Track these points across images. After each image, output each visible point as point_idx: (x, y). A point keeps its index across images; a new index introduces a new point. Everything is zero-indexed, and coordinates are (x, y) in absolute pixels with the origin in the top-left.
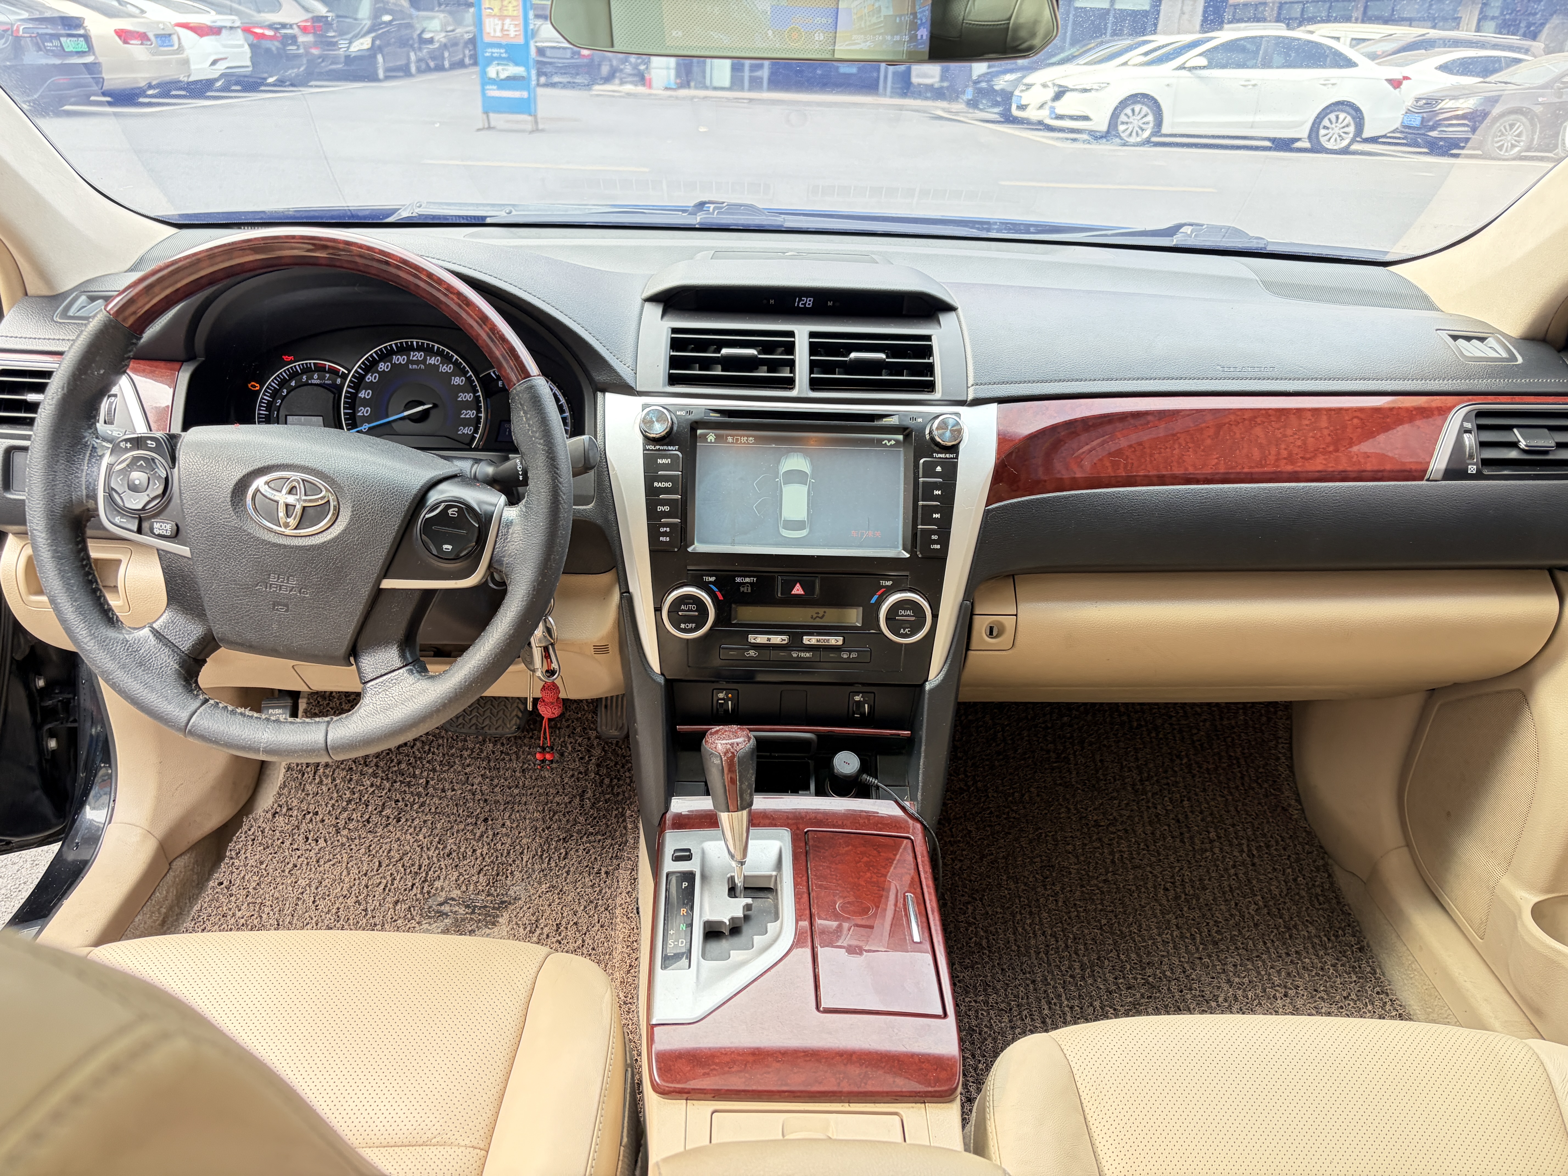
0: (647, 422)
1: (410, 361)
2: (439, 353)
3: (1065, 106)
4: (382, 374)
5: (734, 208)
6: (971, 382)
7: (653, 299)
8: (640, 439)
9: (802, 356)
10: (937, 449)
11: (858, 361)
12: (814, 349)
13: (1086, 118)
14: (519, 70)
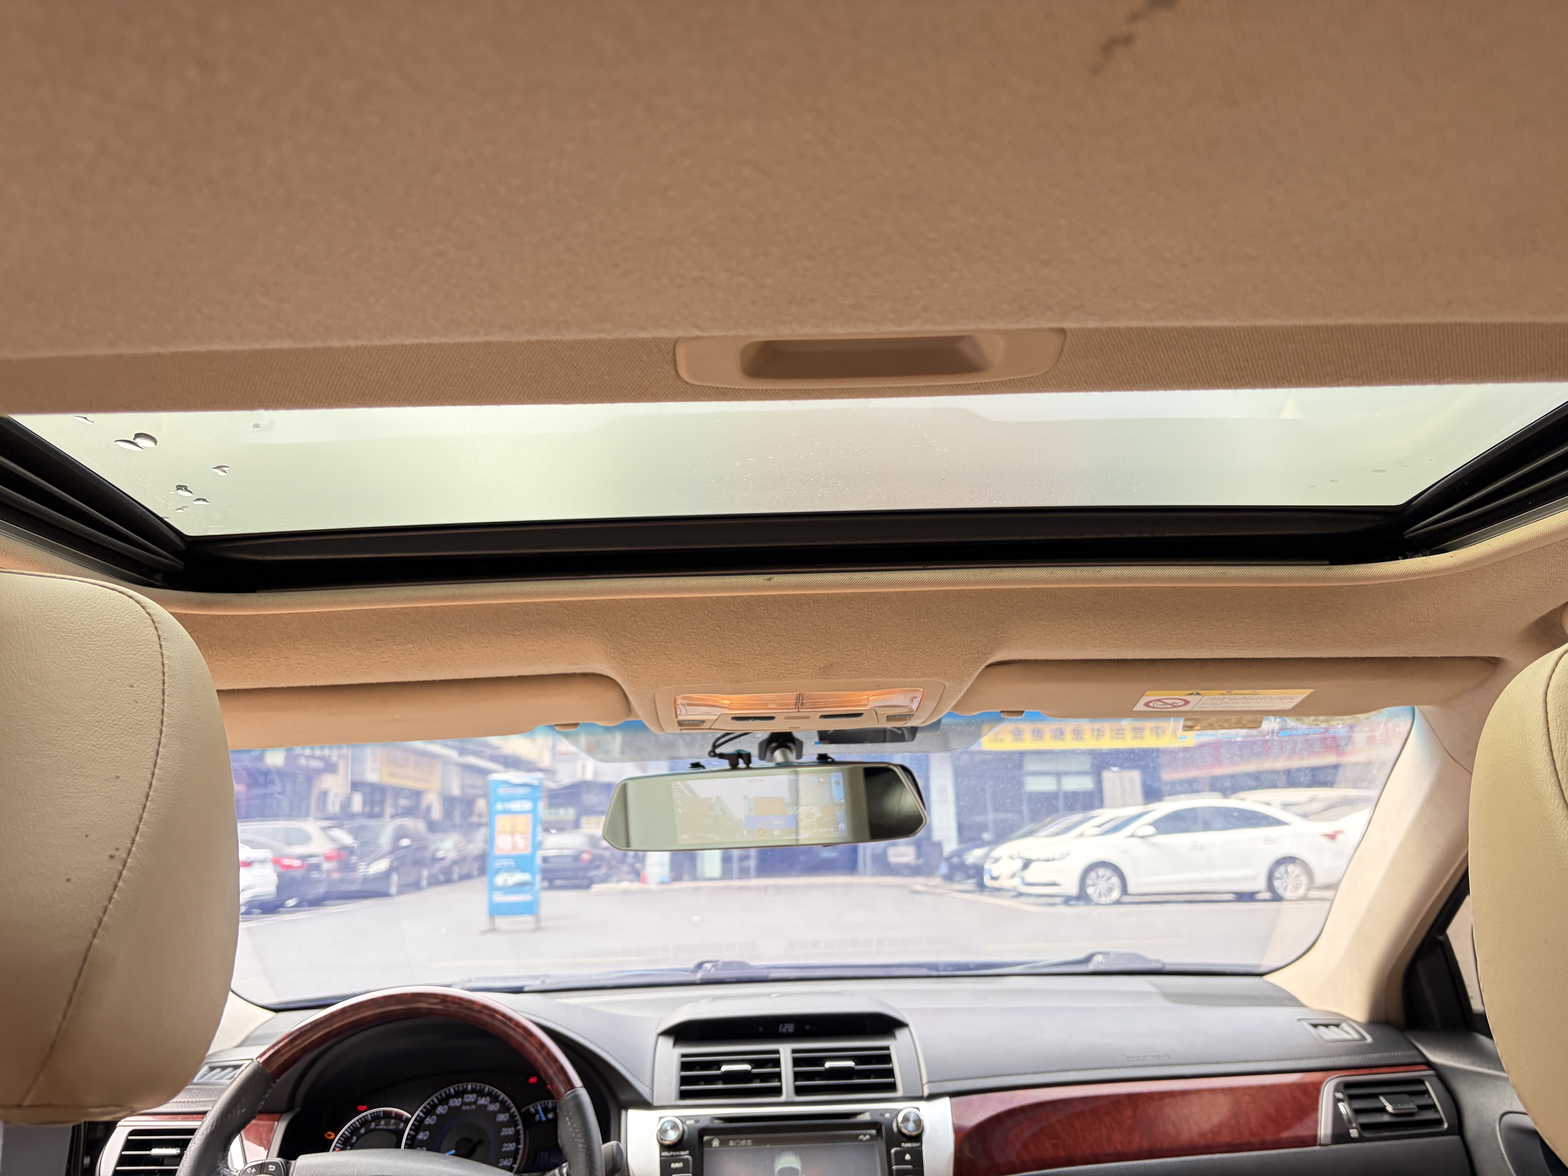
0: (663, 1132)
1: (464, 1104)
2: (489, 1094)
3: (1031, 875)
4: (439, 1116)
5: (728, 965)
6: (925, 1080)
7: (667, 1033)
8: (657, 1148)
9: (787, 1069)
10: (904, 1139)
11: (832, 1069)
12: (796, 1062)
13: (1054, 884)
14: (524, 877)
